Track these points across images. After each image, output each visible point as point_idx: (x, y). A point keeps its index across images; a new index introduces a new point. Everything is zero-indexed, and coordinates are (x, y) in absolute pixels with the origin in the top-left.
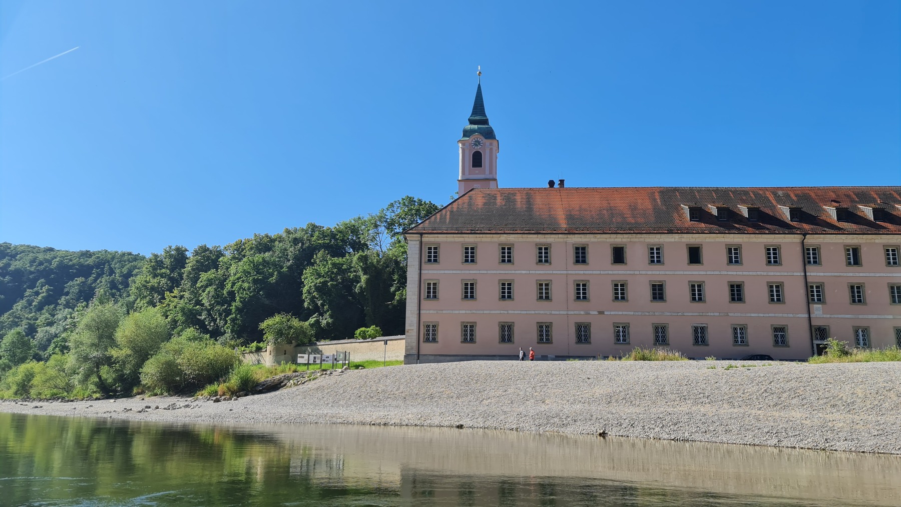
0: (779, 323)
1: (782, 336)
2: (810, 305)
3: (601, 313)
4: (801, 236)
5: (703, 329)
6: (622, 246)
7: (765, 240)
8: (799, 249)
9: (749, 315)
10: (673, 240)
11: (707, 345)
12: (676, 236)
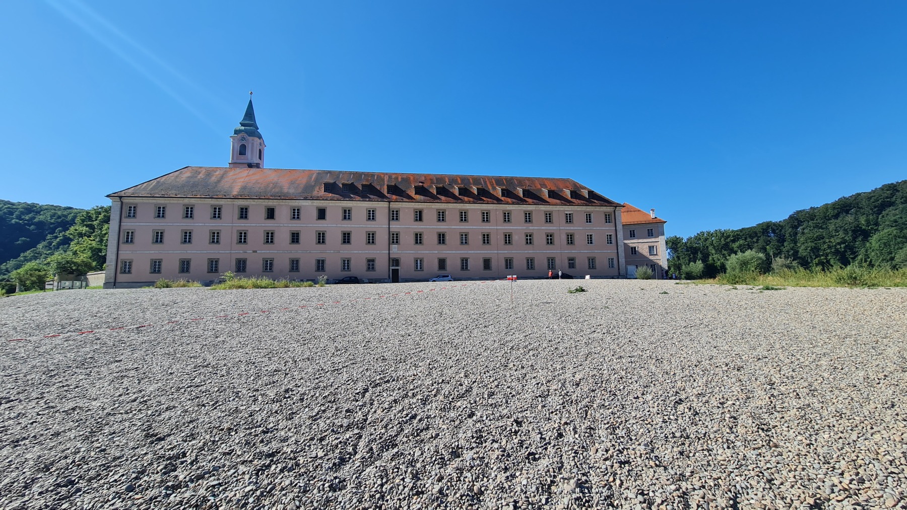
0: (371, 257)
1: (373, 265)
2: (391, 246)
3: (255, 252)
4: (388, 203)
5: (323, 261)
6: (273, 207)
7: (367, 205)
8: (387, 211)
9: (353, 252)
10: (308, 204)
11: (325, 271)
12: (310, 202)
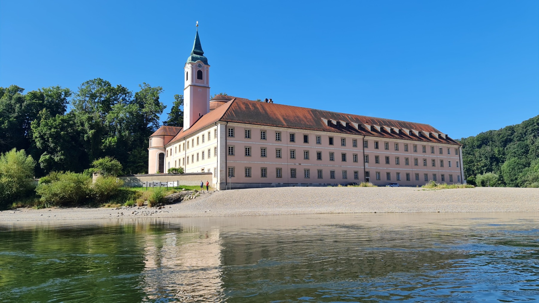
0: (356, 170)
1: (357, 175)
2: (365, 163)
3: (300, 164)
4: (362, 136)
5: (333, 172)
6: (307, 135)
7: (352, 137)
8: (362, 141)
9: (347, 166)
10: (324, 134)
11: (335, 179)
12: (326, 132)
